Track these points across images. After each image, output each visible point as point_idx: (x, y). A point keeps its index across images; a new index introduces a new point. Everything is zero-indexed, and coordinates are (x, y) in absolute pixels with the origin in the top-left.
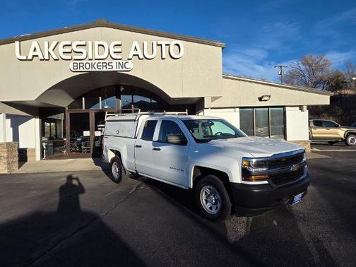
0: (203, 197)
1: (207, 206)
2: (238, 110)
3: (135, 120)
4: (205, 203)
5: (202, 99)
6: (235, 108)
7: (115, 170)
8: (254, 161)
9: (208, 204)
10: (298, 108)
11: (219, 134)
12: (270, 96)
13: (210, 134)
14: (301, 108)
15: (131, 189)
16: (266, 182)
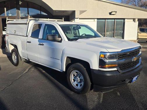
0: (72, 78)
1: (74, 84)
2: (96, 20)
3: (26, 24)
4: (73, 81)
5: (74, 12)
6: (94, 19)
7: (14, 57)
8: (108, 54)
9: (75, 82)
10: (132, 20)
11: (84, 35)
12: (116, 12)
13: (78, 35)
14: (134, 20)
15: (25, 70)
16: (116, 69)
